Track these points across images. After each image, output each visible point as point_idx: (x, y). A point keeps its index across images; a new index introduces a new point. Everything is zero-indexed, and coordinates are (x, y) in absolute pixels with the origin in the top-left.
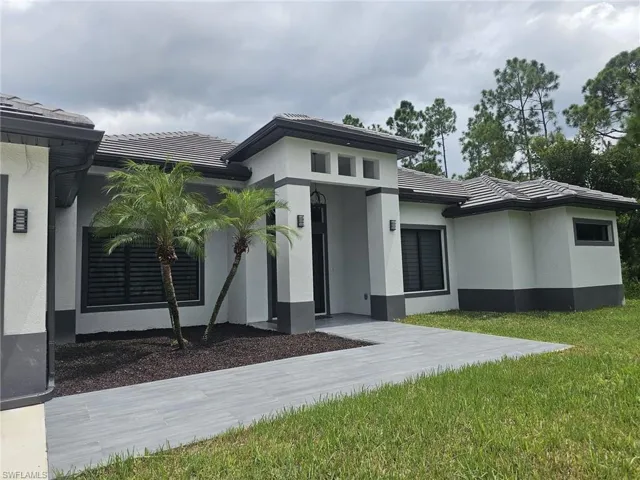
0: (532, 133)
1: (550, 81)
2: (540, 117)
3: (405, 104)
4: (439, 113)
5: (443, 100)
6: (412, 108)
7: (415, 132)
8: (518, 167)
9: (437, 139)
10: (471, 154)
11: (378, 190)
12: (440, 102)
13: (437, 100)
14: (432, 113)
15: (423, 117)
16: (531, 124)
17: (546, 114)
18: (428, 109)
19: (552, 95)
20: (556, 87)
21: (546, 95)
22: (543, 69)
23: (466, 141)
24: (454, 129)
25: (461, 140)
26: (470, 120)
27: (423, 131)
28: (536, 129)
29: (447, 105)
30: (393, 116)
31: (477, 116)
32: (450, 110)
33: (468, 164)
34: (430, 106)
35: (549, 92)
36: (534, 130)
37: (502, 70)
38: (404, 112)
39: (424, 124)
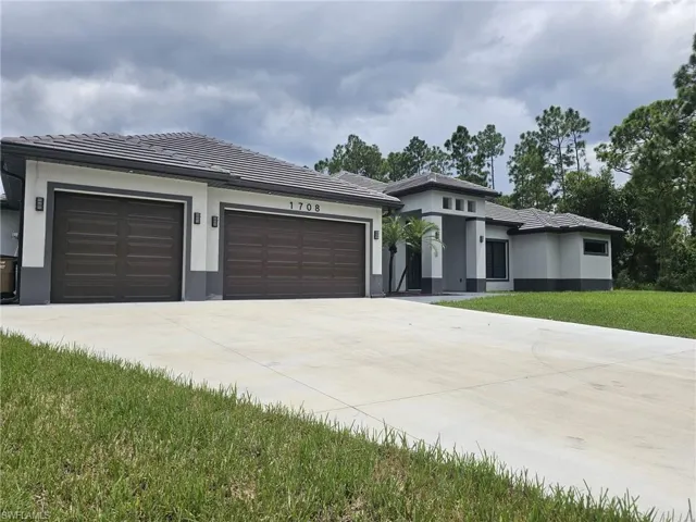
0: (568, 165)
1: (584, 125)
2: (574, 154)
3: (460, 129)
4: (490, 137)
5: (494, 127)
6: (466, 133)
7: (469, 154)
8: (555, 193)
9: (487, 160)
10: (516, 176)
11: (475, 219)
12: (491, 128)
13: (489, 126)
14: (483, 137)
15: (476, 141)
16: (567, 158)
17: (579, 151)
18: (480, 133)
19: (584, 137)
20: (587, 130)
21: (579, 136)
22: (577, 116)
23: (513, 164)
24: (502, 152)
25: (509, 163)
26: (517, 146)
27: (475, 153)
28: (572, 163)
29: (497, 131)
30: (450, 138)
31: (523, 144)
32: (500, 135)
33: (513, 185)
34: (483, 131)
35: (582, 134)
36: (569, 163)
37: (541, 117)
38: (460, 136)
39: (477, 148)
